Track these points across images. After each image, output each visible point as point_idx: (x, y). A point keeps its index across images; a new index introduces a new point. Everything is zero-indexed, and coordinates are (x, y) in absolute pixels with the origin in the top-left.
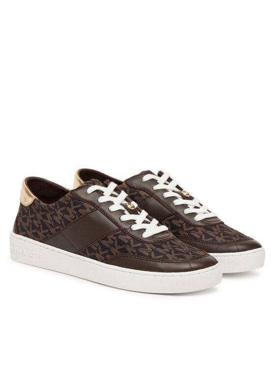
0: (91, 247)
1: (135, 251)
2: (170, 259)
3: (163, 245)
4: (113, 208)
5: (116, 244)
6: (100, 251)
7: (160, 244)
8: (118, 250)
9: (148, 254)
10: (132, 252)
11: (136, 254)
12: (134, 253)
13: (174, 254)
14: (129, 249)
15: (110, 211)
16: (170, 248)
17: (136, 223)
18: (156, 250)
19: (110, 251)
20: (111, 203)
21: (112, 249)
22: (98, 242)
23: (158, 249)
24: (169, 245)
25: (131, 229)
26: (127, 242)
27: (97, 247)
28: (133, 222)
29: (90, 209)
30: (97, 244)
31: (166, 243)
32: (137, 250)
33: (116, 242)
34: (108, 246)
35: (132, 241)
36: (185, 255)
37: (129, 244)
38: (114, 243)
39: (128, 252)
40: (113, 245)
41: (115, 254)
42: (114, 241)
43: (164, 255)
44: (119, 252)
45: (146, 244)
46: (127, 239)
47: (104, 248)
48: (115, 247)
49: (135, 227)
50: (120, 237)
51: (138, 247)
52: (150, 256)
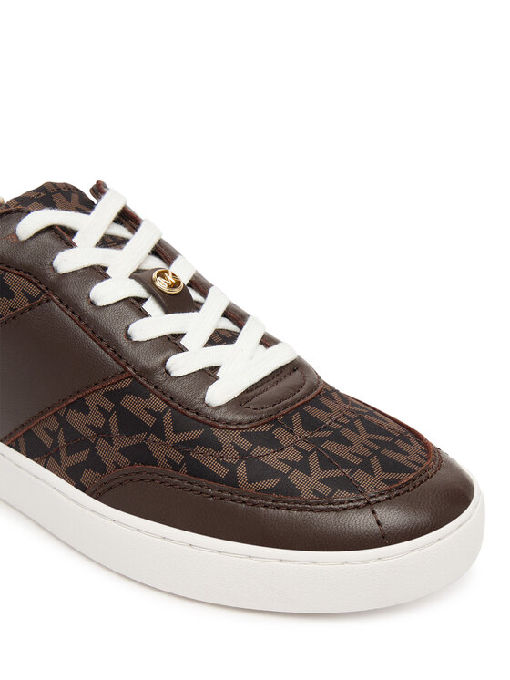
0: (35, 431)
1: (179, 458)
2: (306, 494)
3: (280, 434)
4: (104, 294)
5: (114, 429)
6: (63, 454)
7: (266, 428)
8: (123, 451)
9: (226, 471)
10: (170, 461)
11: (184, 469)
12: (176, 468)
13: (317, 474)
14: (158, 450)
15: (92, 303)
16: (304, 446)
17: (182, 349)
18: (254, 453)
19: (93, 453)
20: (99, 273)
21: (102, 448)
22: (56, 414)
23: (260, 451)
24: (299, 430)
25: (167, 372)
26: (150, 421)
27: (54, 435)
28: (173, 342)
29: (27, 295)
30: (54, 424)
31: (291, 424)
32: (186, 454)
33: (113, 420)
34: (90, 433)
35: (168, 418)
36: (361, 477)
37: (158, 430)
38: (107, 425)
39: (154, 462)
40: (104, 432)
41: (110, 467)
42: (107, 415)
43: (284, 476)
44: (124, 460)
45: (217, 433)
46: (150, 411)
47: (75, 442)
48: (110, 441)
49: (180, 365)
50: (129, 402)
51: (192, 444)
52: (231, 480)
